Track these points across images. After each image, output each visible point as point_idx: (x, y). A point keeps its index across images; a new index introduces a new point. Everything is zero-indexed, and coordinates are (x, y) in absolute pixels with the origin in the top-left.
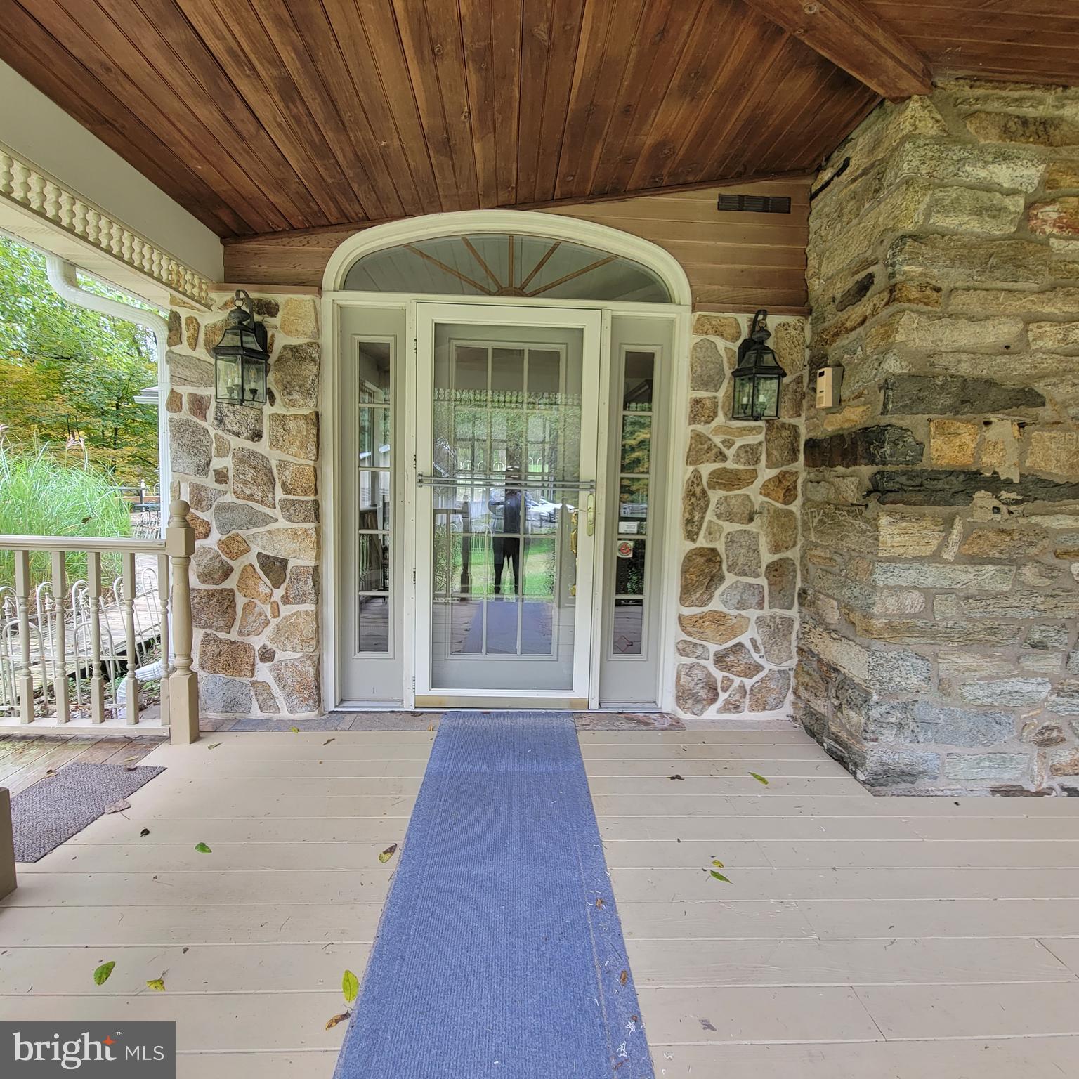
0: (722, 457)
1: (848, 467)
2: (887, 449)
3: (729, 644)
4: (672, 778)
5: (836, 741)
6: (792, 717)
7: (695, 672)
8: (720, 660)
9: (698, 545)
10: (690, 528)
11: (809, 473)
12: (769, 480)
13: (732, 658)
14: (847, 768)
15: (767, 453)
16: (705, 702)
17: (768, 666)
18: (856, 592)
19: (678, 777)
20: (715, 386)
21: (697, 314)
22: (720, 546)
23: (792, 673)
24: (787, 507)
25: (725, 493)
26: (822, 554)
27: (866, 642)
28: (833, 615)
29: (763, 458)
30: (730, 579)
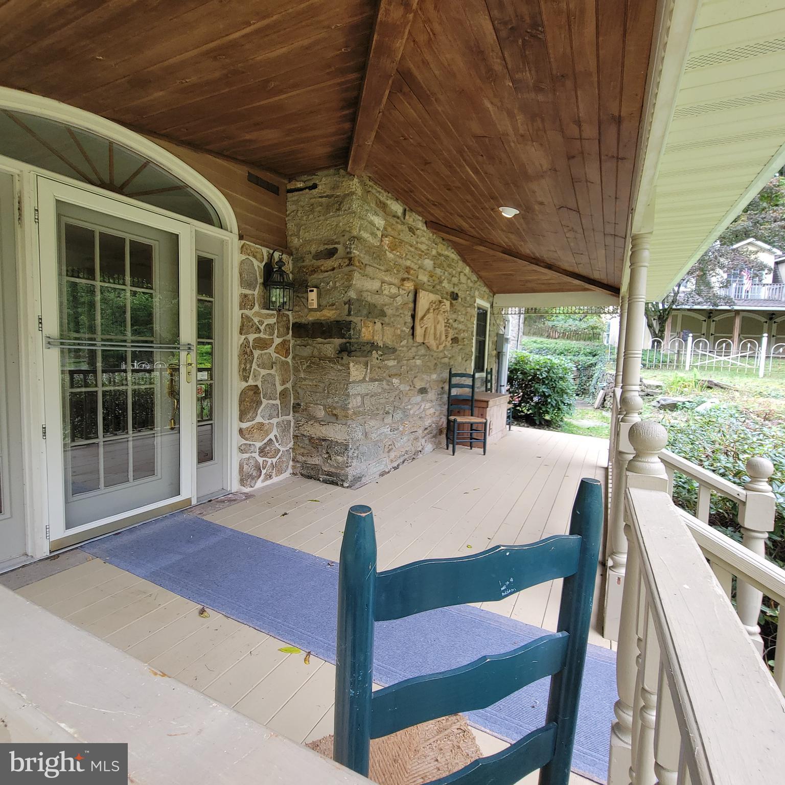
0: (258, 330)
1: (325, 339)
2: (352, 332)
3: (265, 441)
4: (283, 515)
5: (327, 475)
6: (293, 473)
7: (251, 461)
8: (262, 451)
9: (249, 384)
10: (245, 374)
11: (296, 341)
12: (278, 344)
13: (268, 448)
14: (337, 485)
15: (278, 329)
16: (256, 478)
17: (282, 449)
18: (336, 399)
19: (286, 514)
20: (254, 288)
21: (243, 242)
22: (259, 384)
23: (291, 450)
24: (286, 359)
25: (260, 352)
26: (310, 383)
27: (344, 422)
28: (321, 413)
29: (276, 332)
30: (265, 402)
